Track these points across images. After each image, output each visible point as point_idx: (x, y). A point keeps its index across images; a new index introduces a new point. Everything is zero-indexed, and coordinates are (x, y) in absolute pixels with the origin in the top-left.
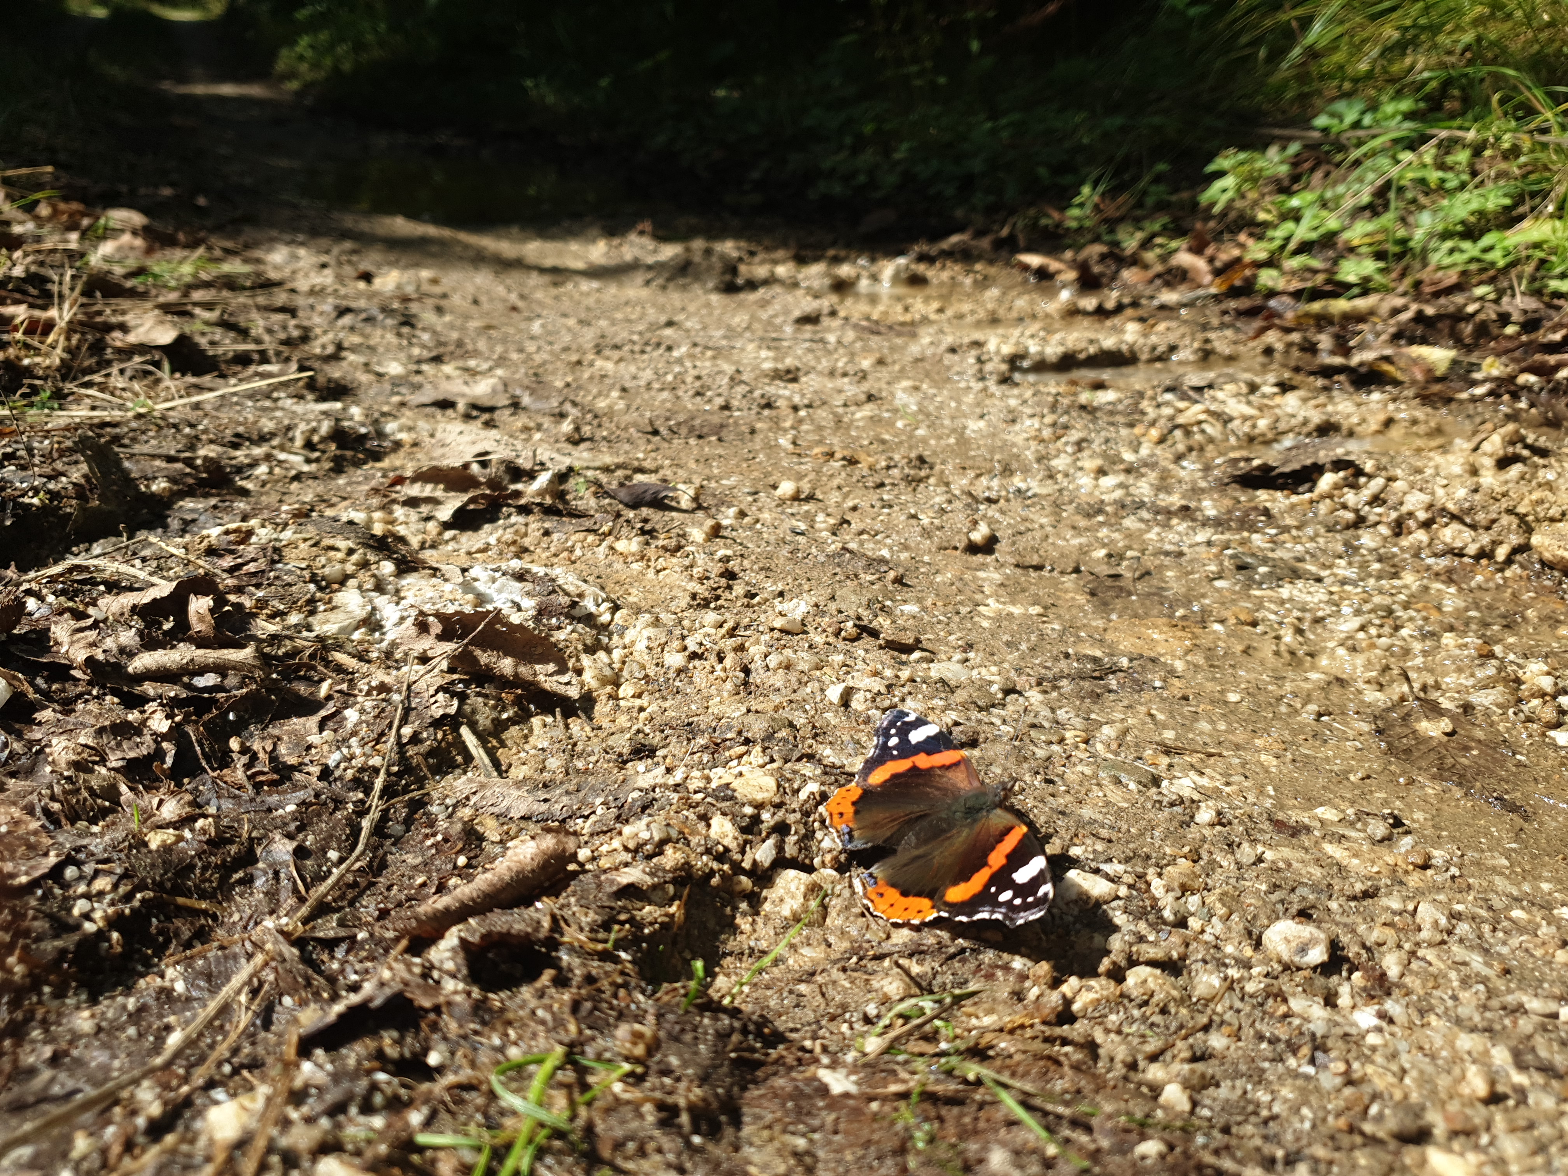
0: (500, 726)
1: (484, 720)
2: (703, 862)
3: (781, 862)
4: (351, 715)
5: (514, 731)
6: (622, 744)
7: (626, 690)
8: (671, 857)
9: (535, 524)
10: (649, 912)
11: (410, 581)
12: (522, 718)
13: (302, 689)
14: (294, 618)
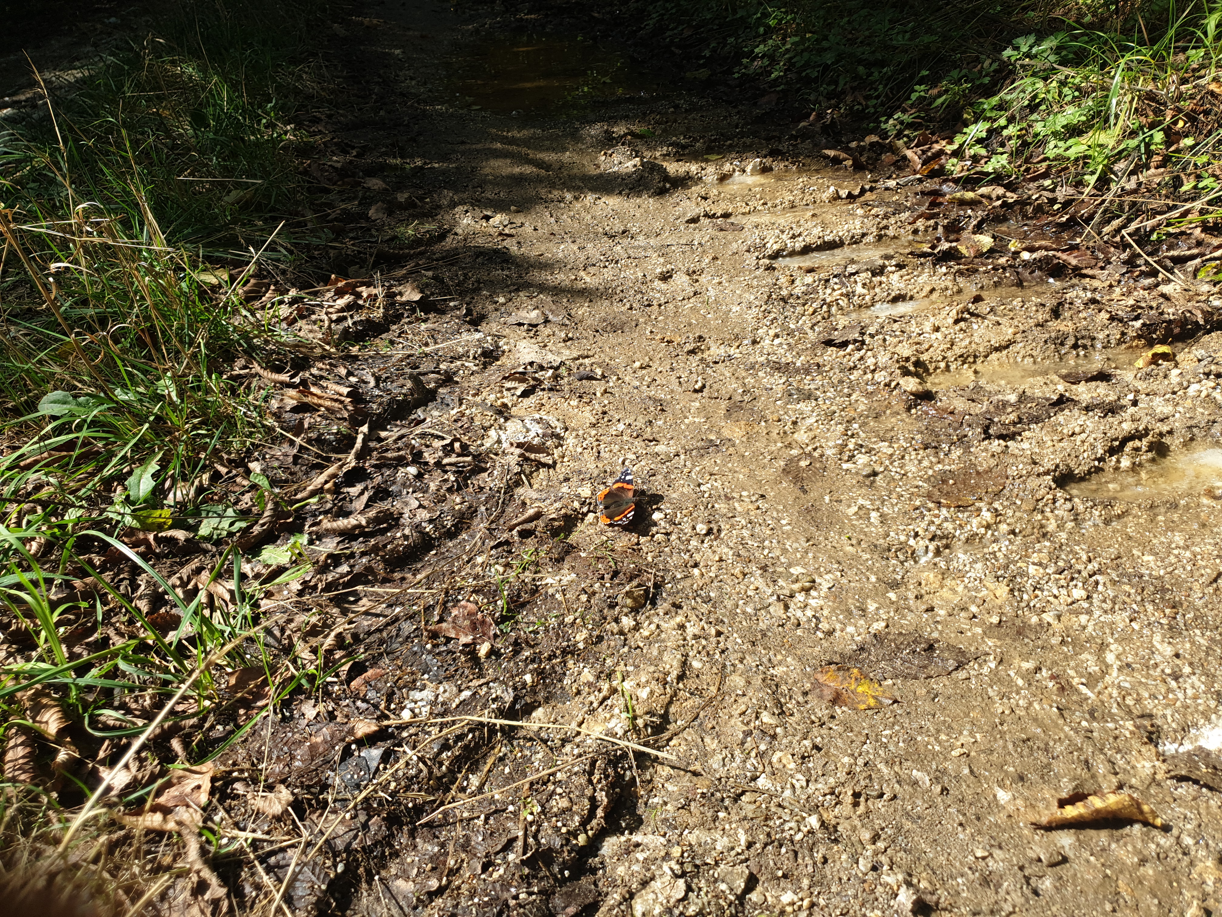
0: (531, 472)
1: (527, 472)
2: (570, 512)
3: (589, 511)
4: (495, 472)
5: (535, 474)
6: (561, 477)
7: (566, 459)
8: (563, 511)
9: (546, 394)
10: (556, 524)
11: (508, 424)
12: (537, 470)
13: (483, 465)
14: (479, 442)
